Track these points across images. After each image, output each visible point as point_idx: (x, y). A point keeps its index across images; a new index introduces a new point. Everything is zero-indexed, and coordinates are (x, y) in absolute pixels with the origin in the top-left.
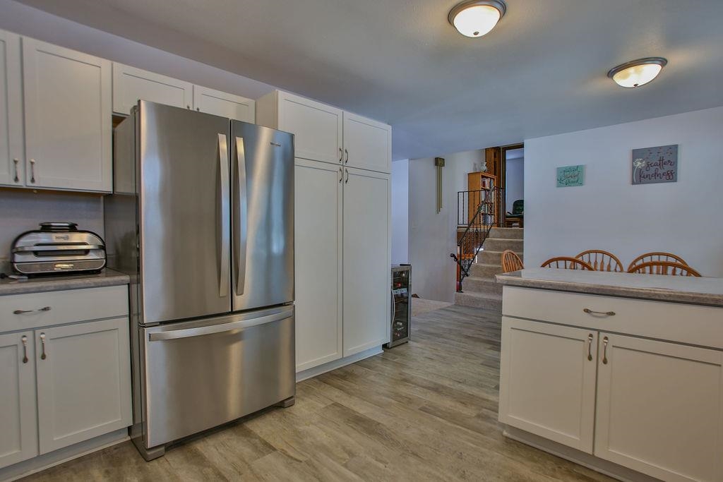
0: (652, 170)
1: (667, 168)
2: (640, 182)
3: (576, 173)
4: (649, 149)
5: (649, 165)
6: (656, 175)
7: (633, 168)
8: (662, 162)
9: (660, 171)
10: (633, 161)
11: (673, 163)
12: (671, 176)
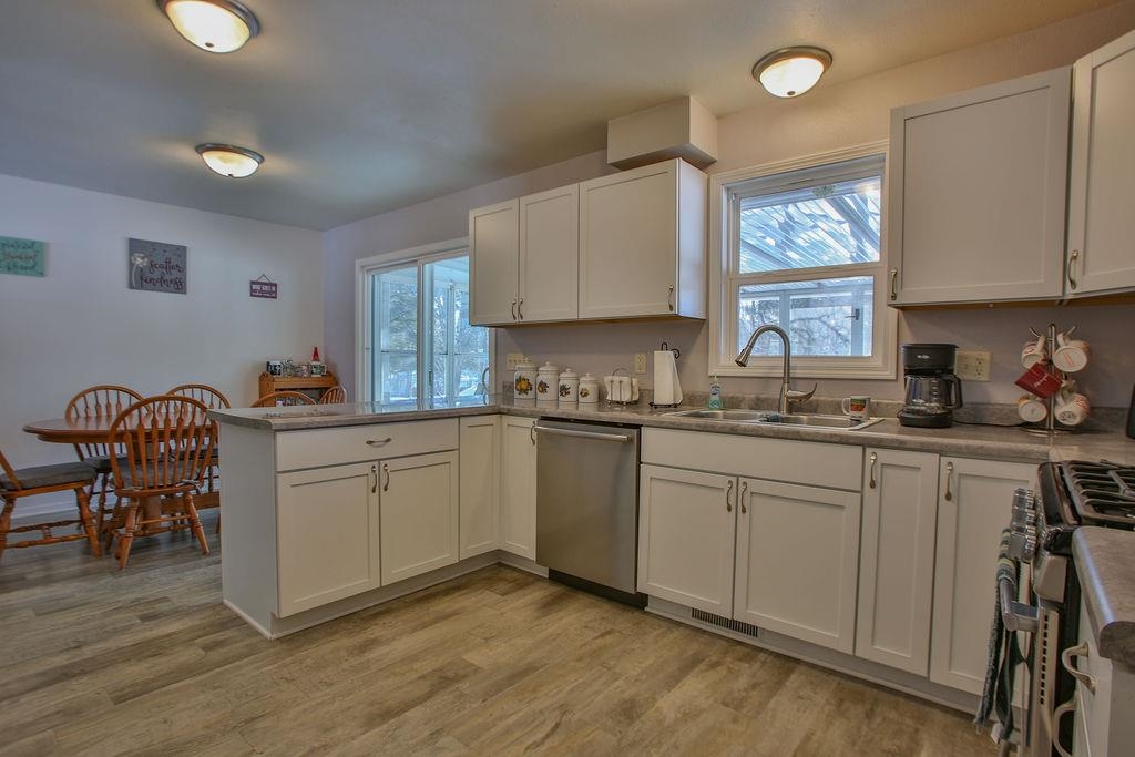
0: (157, 274)
1: (175, 274)
2: (141, 287)
3: (30, 252)
4: (153, 244)
5: (152, 265)
6: (162, 281)
7: (131, 265)
8: (168, 266)
9: (167, 277)
10: (131, 254)
11: (182, 269)
12: (179, 286)
